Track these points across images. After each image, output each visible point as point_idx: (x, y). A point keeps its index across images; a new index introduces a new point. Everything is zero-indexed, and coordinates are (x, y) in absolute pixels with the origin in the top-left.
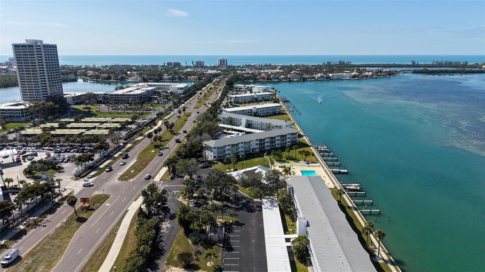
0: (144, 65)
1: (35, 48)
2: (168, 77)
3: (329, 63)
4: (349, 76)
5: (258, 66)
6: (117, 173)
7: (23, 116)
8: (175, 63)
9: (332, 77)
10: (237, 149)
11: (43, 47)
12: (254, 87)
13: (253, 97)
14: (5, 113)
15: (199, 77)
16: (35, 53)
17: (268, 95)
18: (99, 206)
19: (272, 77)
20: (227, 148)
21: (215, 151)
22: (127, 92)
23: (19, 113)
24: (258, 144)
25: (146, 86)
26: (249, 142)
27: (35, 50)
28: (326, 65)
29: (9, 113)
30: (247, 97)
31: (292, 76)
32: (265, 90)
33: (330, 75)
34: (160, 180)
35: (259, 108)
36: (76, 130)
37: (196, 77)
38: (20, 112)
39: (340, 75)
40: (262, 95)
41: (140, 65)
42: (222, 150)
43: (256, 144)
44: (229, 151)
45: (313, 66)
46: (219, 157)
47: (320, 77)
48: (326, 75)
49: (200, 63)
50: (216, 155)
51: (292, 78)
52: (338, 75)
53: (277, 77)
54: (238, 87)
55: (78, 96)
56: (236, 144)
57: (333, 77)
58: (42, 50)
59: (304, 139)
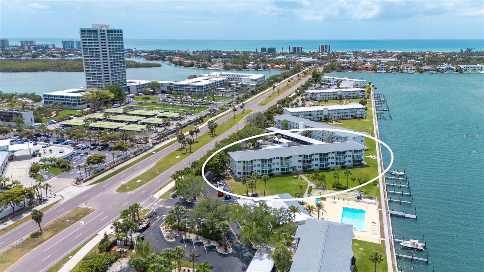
0: (236, 51)
1: (99, 33)
2: (252, 65)
3: (470, 50)
5: (368, 52)
7: (79, 104)
8: (269, 49)
9: (464, 70)
10: (270, 166)
11: (107, 32)
12: (345, 80)
13: (336, 93)
14: (63, 100)
15: (287, 66)
16: (99, 38)
17: (357, 92)
18: (73, 223)
19: (379, 67)
21: (240, 166)
22: (193, 83)
23: (76, 101)
24: (302, 161)
25: (217, 76)
26: (288, 158)
27: (99, 36)
28: (465, 52)
29: (68, 100)
30: (328, 94)
31: (405, 67)
32: (357, 85)
33: (462, 67)
34: (160, 198)
37: (284, 65)
38: (76, 99)
39: (478, 68)
40: (349, 91)
41: (233, 51)
42: (248, 166)
43: (299, 161)
44: (259, 167)
45: (444, 54)
46: (243, 173)
47: (445, 69)
48: (457, 67)
49: (298, 49)
50: (240, 171)
51: (405, 70)
52: (474, 67)
53: (385, 67)
54: (326, 79)
55: (143, 85)
56: (269, 159)
57: (466, 70)
58: (106, 36)
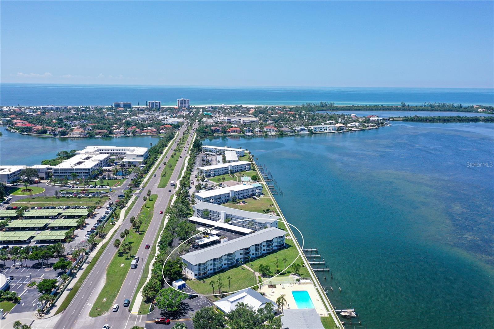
2: (120, 130)
4: (333, 128)
6: (87, 304)
8: (123, 104)
10: (220, 263)
12: (227, 150)
13: (227, 168)
17: (244, 165)
20: (208, 263)
21: (197, 268)
24: (243, 254)
25: (96, 152)
26: (233, 253)
28: (307, 107)
30: (221, 169)
31: (268, 129)
35: (237, 192)
36: (22, 233)
40: (238, 166)
41: (80, 107)
42: (204, 267)
43: (241, 253)
44: (211, 266)
45: (291, 109)
46: (200, 275)
48: (308, 128)
49: (155, 104)
50: (197, 272)
51: (268, 132)
52: (321, 128)
53: (251, 130)
54: (208, 149)
56: (219, 258)
59: (291, 238)
